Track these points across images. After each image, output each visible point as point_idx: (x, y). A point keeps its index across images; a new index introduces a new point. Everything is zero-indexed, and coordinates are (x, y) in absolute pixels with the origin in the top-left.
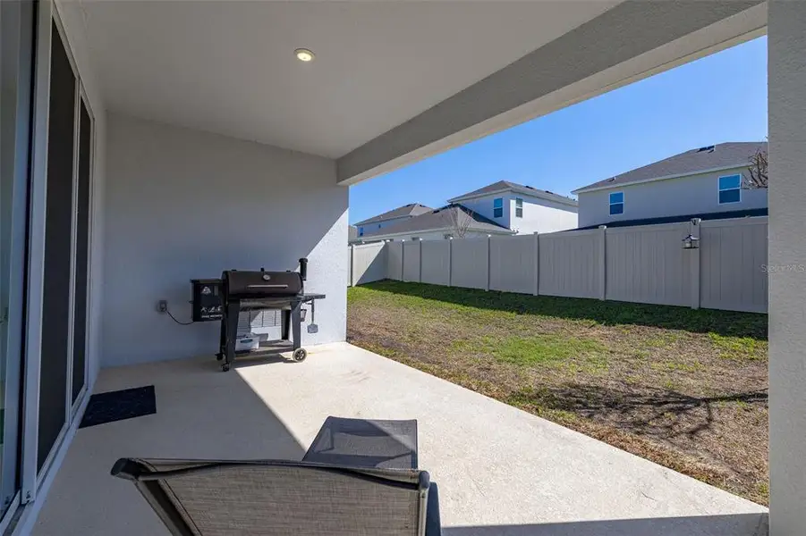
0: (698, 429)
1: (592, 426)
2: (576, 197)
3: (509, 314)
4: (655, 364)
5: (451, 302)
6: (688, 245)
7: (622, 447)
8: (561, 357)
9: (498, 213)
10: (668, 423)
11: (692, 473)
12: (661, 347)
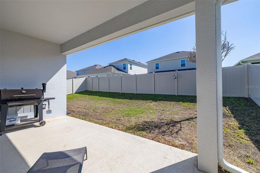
0: (178, 131)
1: (150, 135)
2: (147, 64)
3: (127, 100)
4: (167, 112)
5: (109, 97)
6: (175, 78)
7: (159, 141)
8: (142, 113)
9: (125, 68)
10: (171, 130)
11: (178, 146)
12: (169, 107)
